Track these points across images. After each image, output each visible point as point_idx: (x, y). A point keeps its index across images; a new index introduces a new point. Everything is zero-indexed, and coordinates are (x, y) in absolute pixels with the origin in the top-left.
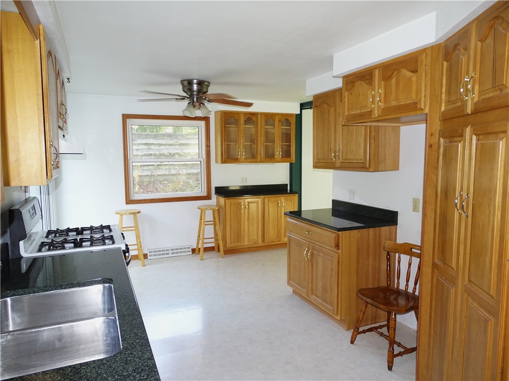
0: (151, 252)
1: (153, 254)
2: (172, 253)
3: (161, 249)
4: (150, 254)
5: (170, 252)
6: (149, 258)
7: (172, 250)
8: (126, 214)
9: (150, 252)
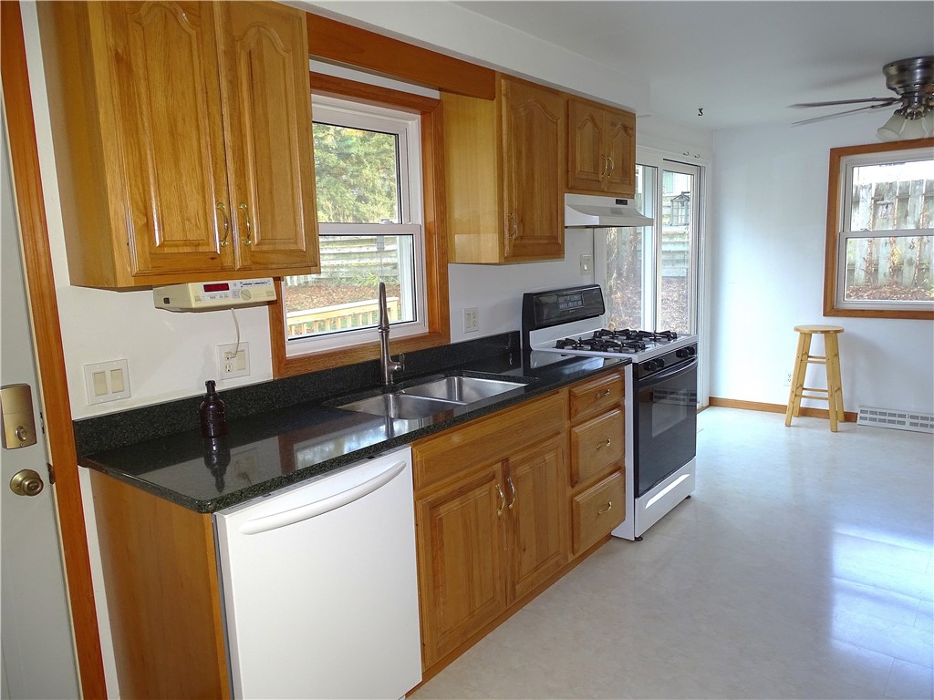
0: (866, 412)
1: (868, 416)
2: (912, 424)
3: (888, 412)
4: (863, 415)
5: (908, 421)
6: (859, 421)
7: (912, 417)
8: (816, 332)
9: (862, 411)
